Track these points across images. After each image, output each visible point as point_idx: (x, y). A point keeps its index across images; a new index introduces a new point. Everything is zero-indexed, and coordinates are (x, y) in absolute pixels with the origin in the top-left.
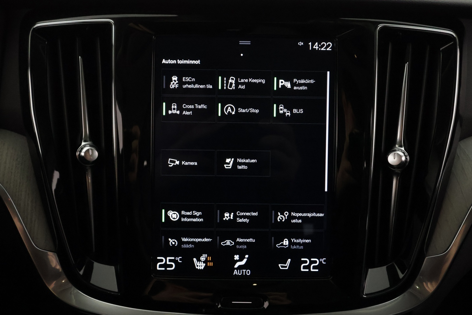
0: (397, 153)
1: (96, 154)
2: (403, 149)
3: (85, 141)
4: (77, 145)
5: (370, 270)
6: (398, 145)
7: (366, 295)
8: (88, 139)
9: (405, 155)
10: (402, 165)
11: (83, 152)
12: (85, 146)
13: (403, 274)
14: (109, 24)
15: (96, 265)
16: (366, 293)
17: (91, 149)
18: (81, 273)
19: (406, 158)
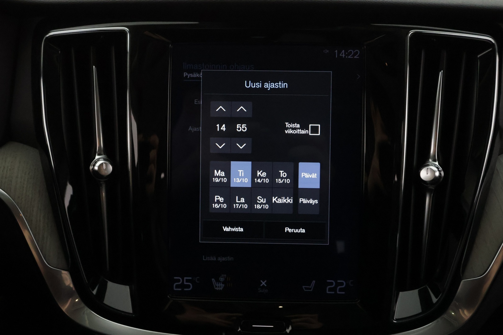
0: (429, 168)
1: (110, 168)
2: (437, 163)
3: (99, 155)
4: (90, 159)
5: (401, 293)
6: (431, 159)
7: (396, 320)
8: (102, 153)
9: (439, 171)
10: (435, 180)
11: (97, 166)
12: (98, 160)
13: (436, 298)
14: (123, 33)
15: (110, 284)
16: (397, 318)
17: (105, 163)
18: (95, 292)
19: (440, 174)
